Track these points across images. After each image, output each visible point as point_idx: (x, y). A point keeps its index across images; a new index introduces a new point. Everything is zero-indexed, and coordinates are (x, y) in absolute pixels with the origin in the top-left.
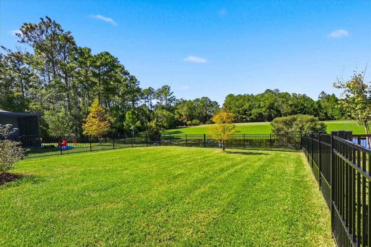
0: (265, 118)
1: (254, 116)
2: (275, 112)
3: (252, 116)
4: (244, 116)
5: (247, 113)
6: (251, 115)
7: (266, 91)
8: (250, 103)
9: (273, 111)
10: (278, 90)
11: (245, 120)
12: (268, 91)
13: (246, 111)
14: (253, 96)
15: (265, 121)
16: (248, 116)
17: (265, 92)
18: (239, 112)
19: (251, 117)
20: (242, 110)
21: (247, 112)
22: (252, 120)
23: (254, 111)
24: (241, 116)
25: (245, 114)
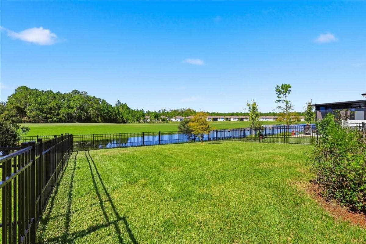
0: (75, 119)
1: (63, 116)
2: (85, 113)
3: (61, 116)
4: (48, 116)
5: (54, 113)
6: (58, 114)
7: (74, 91)
8: (57, 102)
9: (83, 112)
10: (86, 92)
11: (51, 120)
12: (75, 91)
13: (51, 109)
14: (60, 94)
15: (75, 122)
16: (54, 115)
17: (72, 92)
18: (41, 111)
19: (59, 117)
20: (47, 109)
21: (53, 111)
22: (60, 121)
23: (62, 110)
24: (45, 115)
25: (50, 113)
